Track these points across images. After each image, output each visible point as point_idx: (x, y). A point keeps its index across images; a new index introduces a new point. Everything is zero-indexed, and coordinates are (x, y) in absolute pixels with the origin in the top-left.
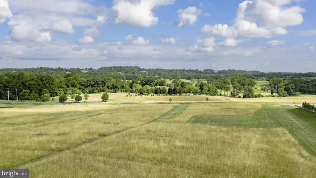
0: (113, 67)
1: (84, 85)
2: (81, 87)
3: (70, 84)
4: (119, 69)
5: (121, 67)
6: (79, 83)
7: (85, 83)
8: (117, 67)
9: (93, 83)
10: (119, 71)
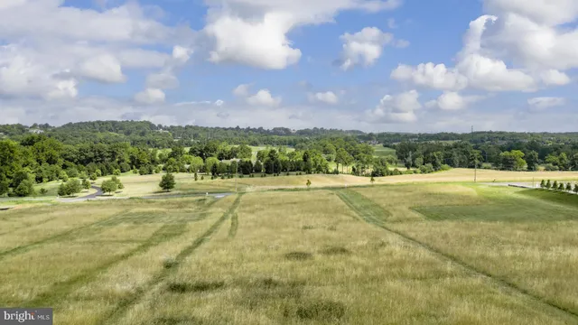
0: (98, 122)
1: (72, 160)
2: (68, 163)
3: (43, 158)
4: (110, 126)
5: (114, 123)
6: (64, 156)
7: (74, 156)
8: (107, 122)
9: (91, 154)
10: (110, 130)
